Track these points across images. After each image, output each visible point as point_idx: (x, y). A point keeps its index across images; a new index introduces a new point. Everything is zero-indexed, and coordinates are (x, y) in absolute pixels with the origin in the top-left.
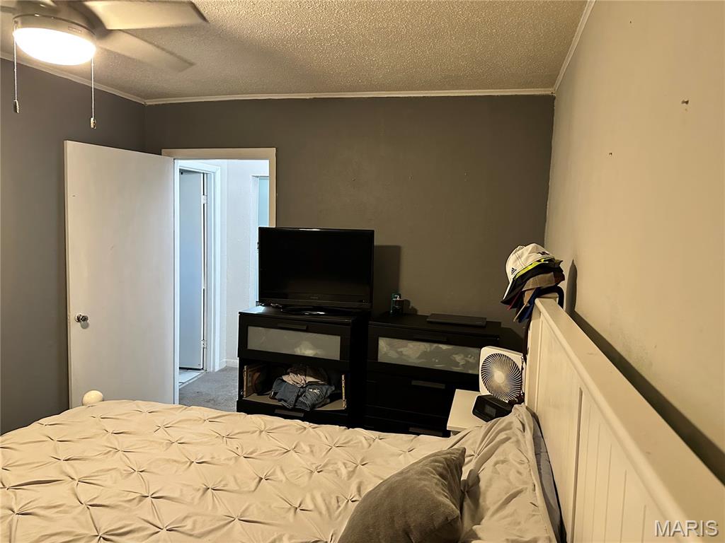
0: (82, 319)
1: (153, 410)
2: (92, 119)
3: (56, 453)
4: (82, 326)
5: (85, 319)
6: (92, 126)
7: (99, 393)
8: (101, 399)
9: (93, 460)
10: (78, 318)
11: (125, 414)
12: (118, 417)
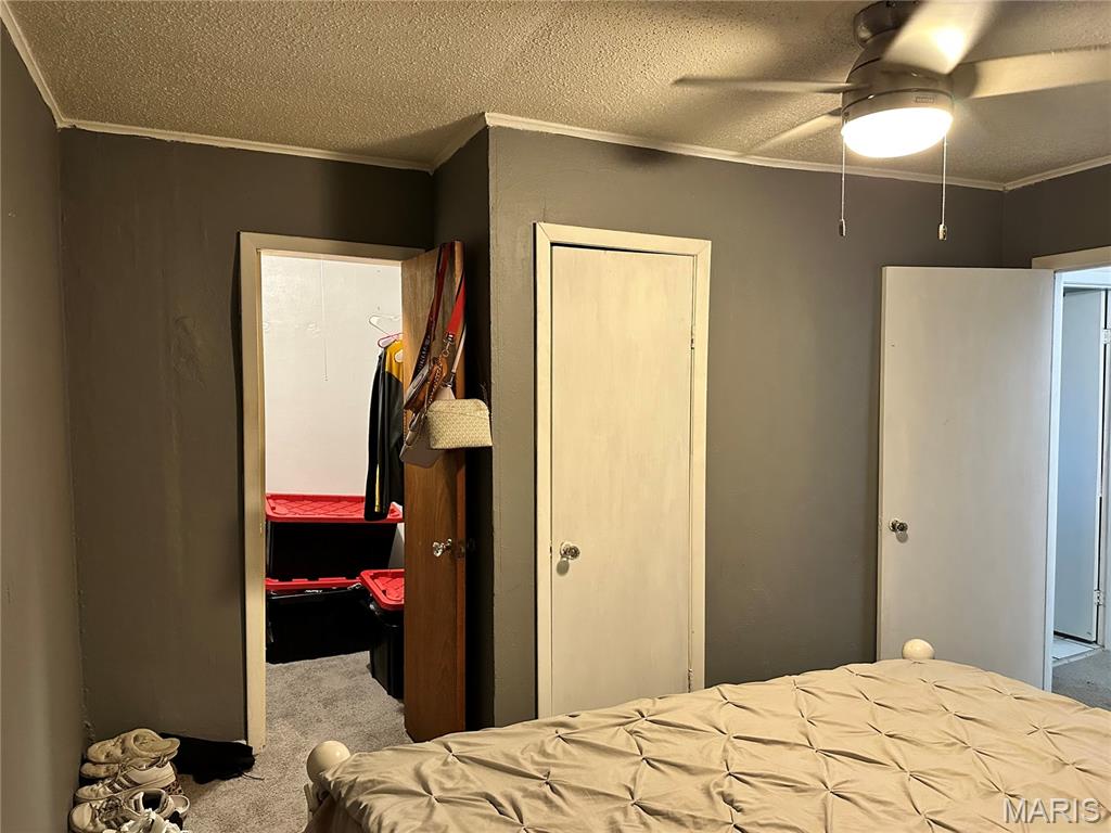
0: (900, 528)
1: (1024, 696)
2: (941, 227)
3: (874, 720)
4: (898, 538)
5: (903, 528)
6: (941, 237)
7: (927, 645)
8: (930, 655)
9: (928, 748)
10: (894, 526)
11: (976, 689)
12: (964, 692)
